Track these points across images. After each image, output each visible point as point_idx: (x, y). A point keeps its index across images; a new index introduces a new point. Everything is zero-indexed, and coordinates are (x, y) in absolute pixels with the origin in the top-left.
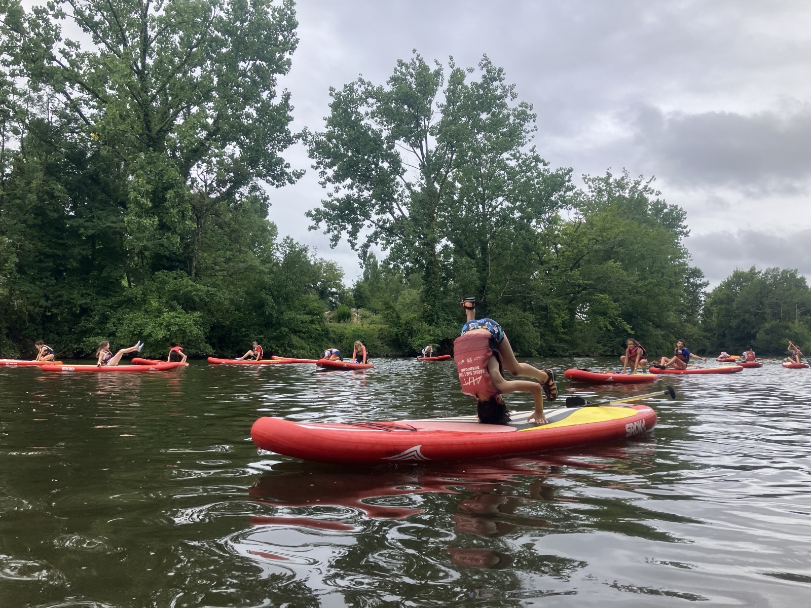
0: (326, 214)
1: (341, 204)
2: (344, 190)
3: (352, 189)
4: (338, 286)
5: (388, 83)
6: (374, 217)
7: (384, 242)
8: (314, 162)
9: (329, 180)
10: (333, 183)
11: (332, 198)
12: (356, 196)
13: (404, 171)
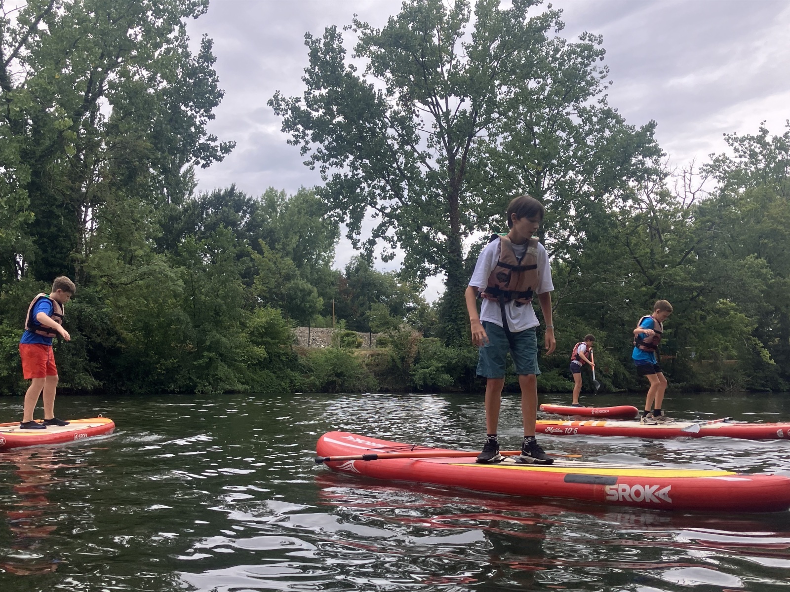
13: (417, 139)
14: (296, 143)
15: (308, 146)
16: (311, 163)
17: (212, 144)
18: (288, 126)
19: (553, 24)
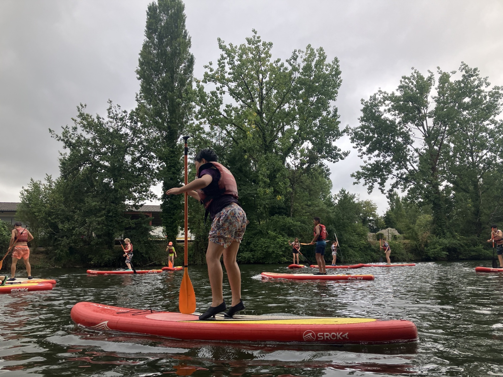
0: (363, 174)
1: (372, 167)
2: (374, 158)
3: (379, 157)
4: (374, 216)
5: (397, 90)
6: (395, 172)
7: (403, 187)
8: (354, 144)
9: (364, 153)
10: (367, 155)
11: (367, 163)
12: (382, 161)
13: (413, 142)
14: (356, 148)
15: (362, 149)
16: (361, 156)
17: (339, 152)
18: (353, 140)
19: (484, 84)
